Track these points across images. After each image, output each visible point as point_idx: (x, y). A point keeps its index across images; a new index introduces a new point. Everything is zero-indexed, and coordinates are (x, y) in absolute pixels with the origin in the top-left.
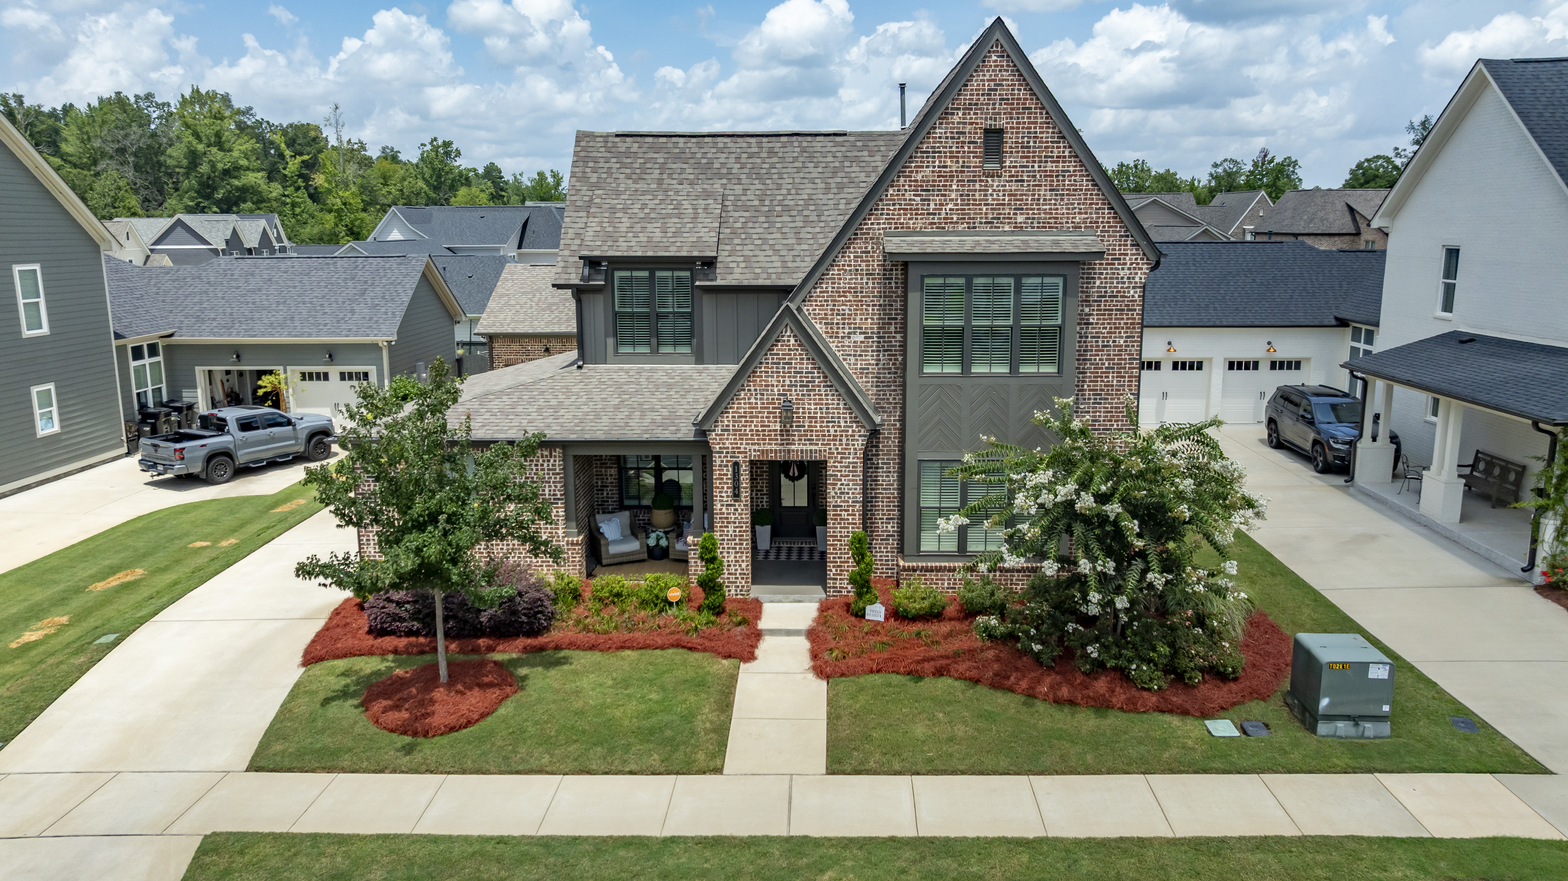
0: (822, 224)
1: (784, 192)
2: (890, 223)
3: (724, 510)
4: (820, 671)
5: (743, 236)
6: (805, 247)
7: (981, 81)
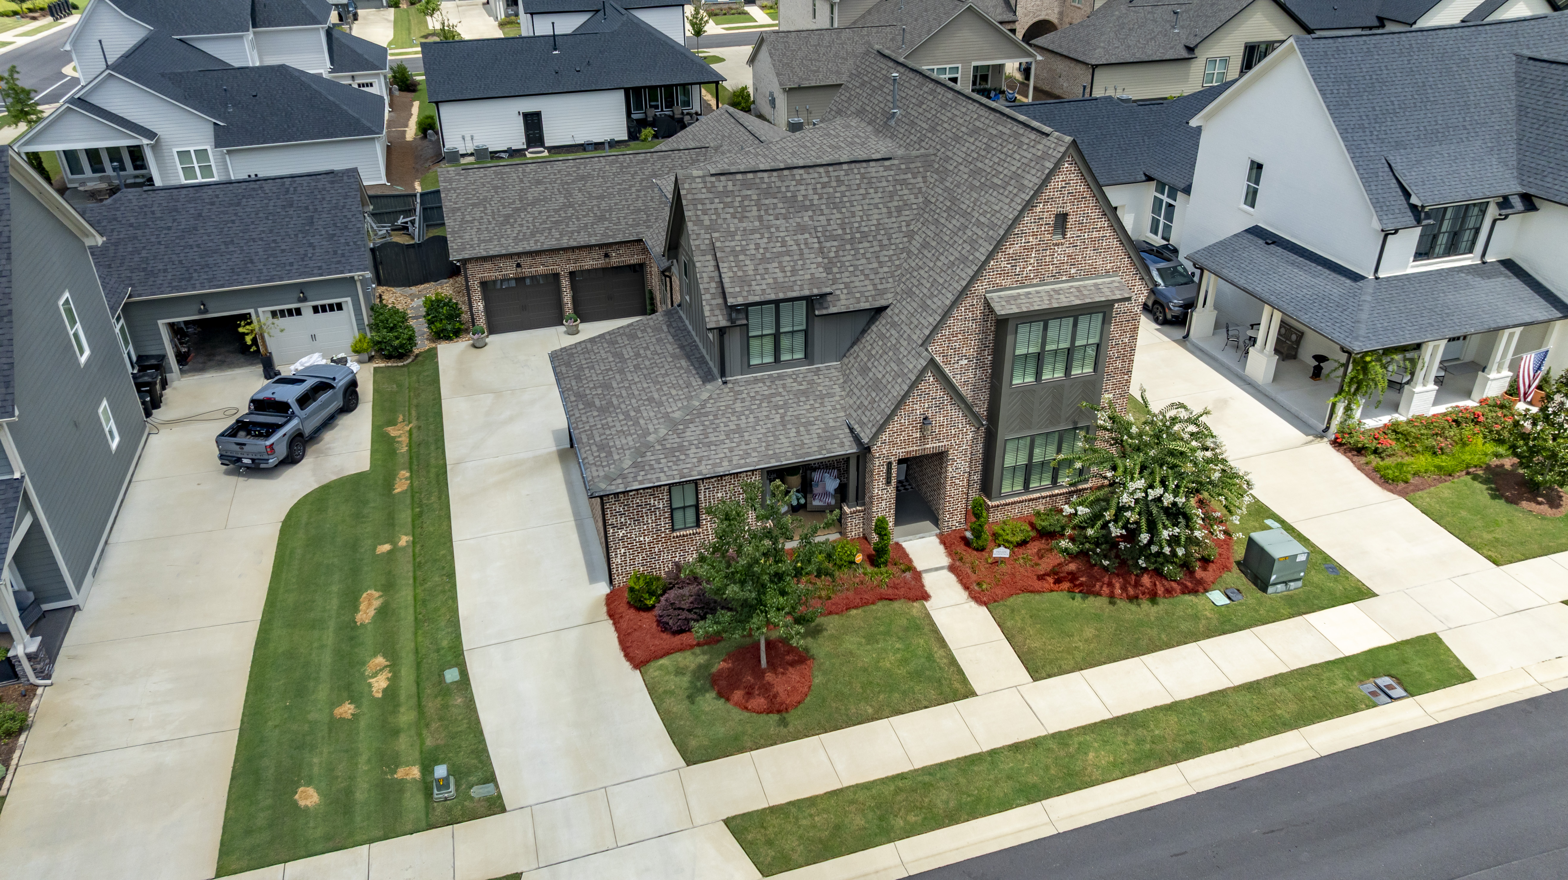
2: (989, 284)
3: (880, 493)
4: (977, 599)
6: (886, 269)
7: (1056, 182)
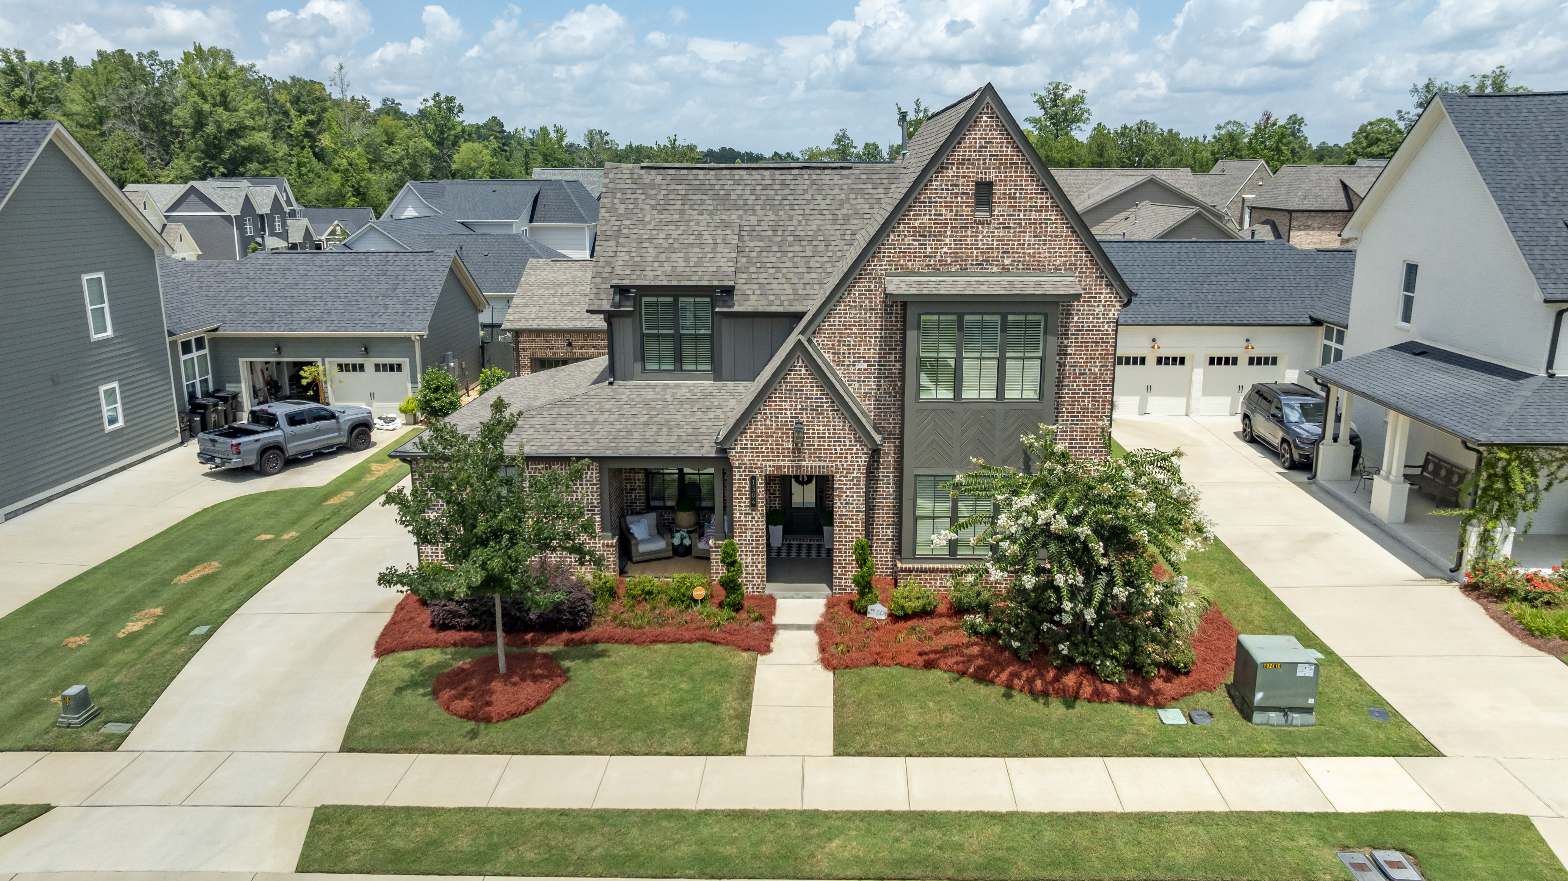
0: (830, 254)
1: (795, 223)
2: (890, 265)
3: (743, 518)
4: (827, 663)
5: (758, 265)
7: (973, 139)
